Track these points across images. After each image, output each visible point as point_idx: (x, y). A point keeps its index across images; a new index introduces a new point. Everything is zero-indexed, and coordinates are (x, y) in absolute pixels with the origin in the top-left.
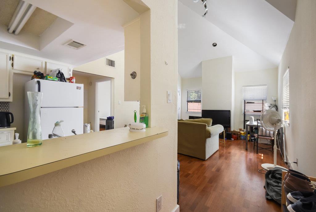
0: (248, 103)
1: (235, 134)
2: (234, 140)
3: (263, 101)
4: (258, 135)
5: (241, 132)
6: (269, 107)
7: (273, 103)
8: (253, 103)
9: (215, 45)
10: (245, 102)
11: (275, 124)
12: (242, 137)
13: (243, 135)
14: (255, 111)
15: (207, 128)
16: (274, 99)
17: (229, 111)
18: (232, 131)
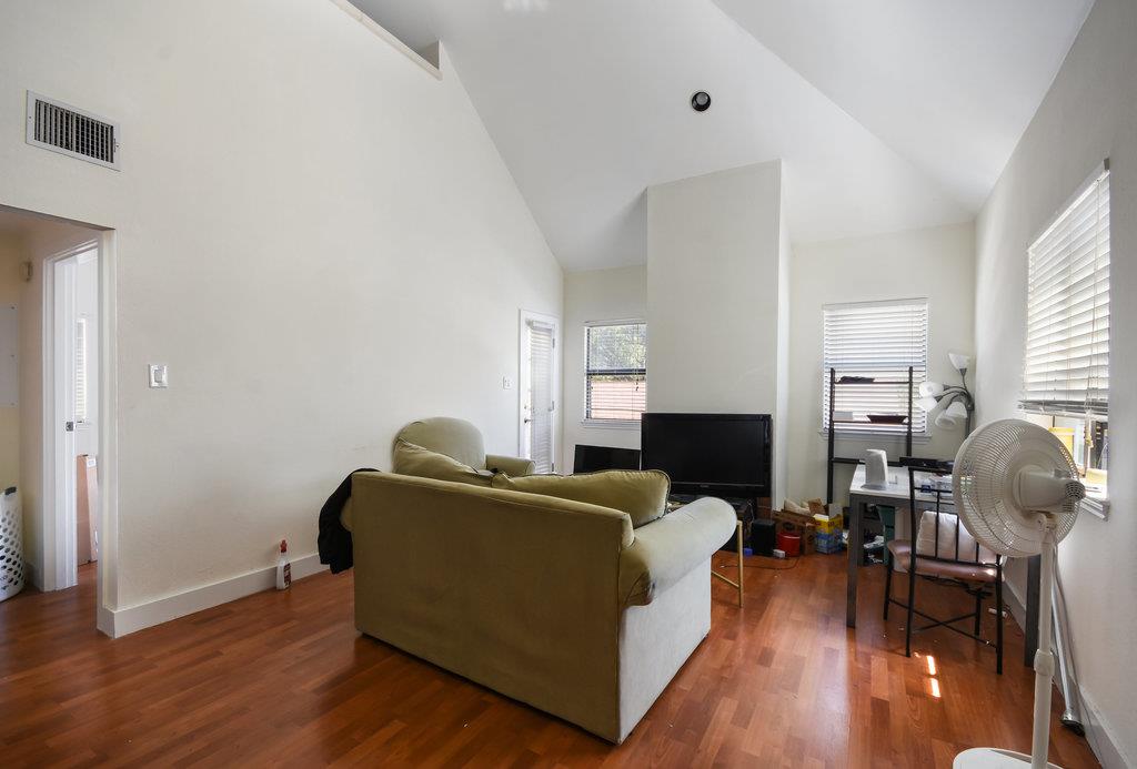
0: (845, 380)
1: (789, 527)
2: (787, 557)
3: (911, 371)
4: (914, 555)
5: (818, 517)
6: (938, 399)
7: (956, 381)
8: (870, 381)
9: (701, 103)
10: (832, 378)
11: (1049, 515)
12: (823, 543)
13: (826, 530)
14: (875, 419)
15: (631, 535)
16: (957, 361)
17: (766, 420)
18: (777, 514)
